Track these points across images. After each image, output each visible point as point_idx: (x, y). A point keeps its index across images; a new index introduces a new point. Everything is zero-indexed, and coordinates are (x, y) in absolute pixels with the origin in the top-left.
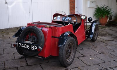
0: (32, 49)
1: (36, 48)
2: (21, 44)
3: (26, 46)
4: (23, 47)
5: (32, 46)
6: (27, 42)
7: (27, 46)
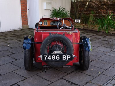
0: (63, 59)
1: (69, 57)
2: (46, 56)
3: (54, 57)
4: (50, 59)
5: (63, 56)
6: (55, 52)
7: (56, 57)
